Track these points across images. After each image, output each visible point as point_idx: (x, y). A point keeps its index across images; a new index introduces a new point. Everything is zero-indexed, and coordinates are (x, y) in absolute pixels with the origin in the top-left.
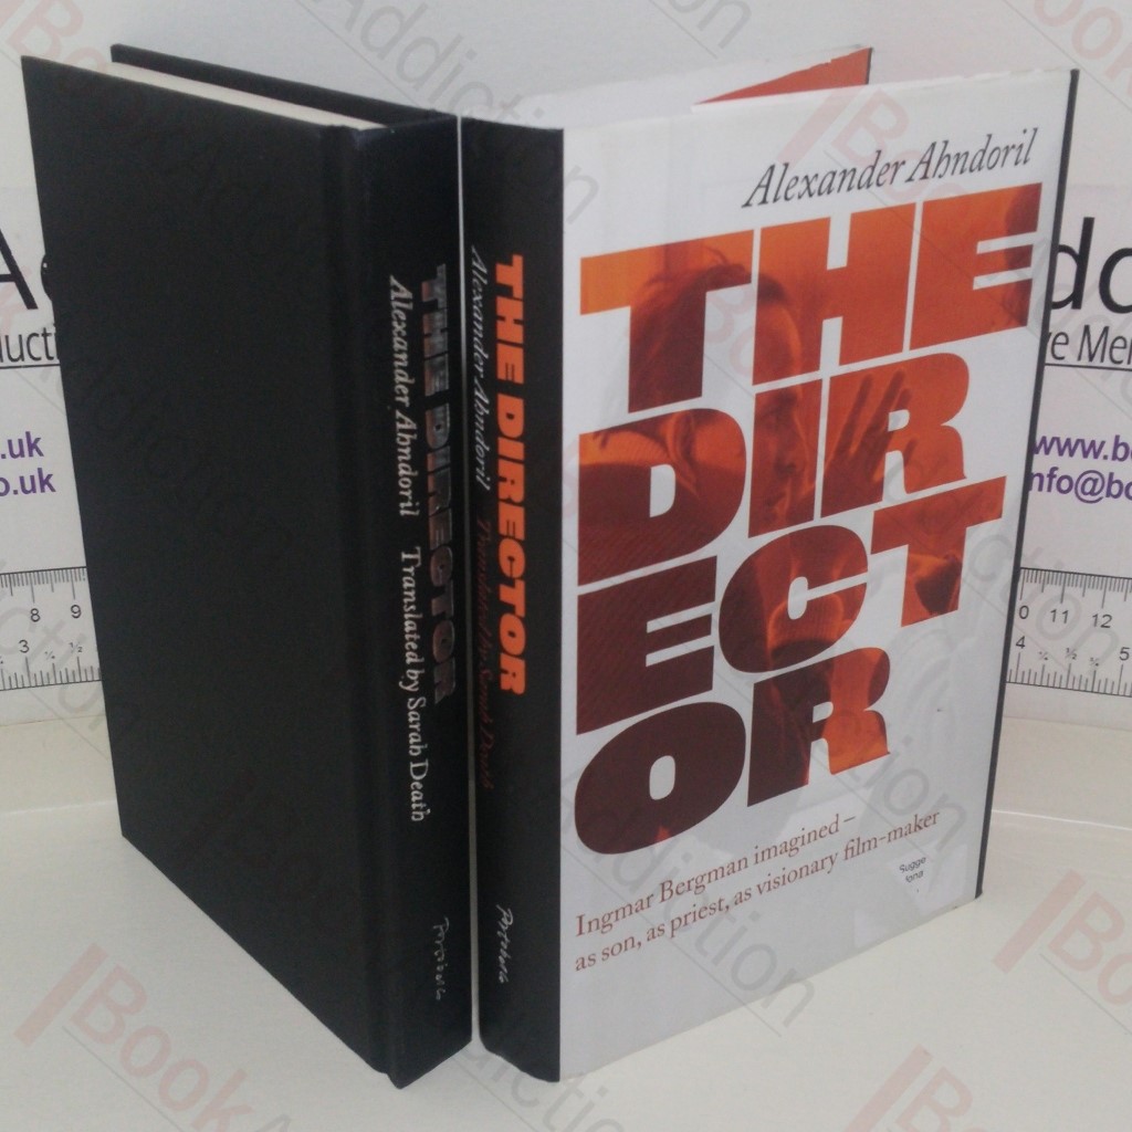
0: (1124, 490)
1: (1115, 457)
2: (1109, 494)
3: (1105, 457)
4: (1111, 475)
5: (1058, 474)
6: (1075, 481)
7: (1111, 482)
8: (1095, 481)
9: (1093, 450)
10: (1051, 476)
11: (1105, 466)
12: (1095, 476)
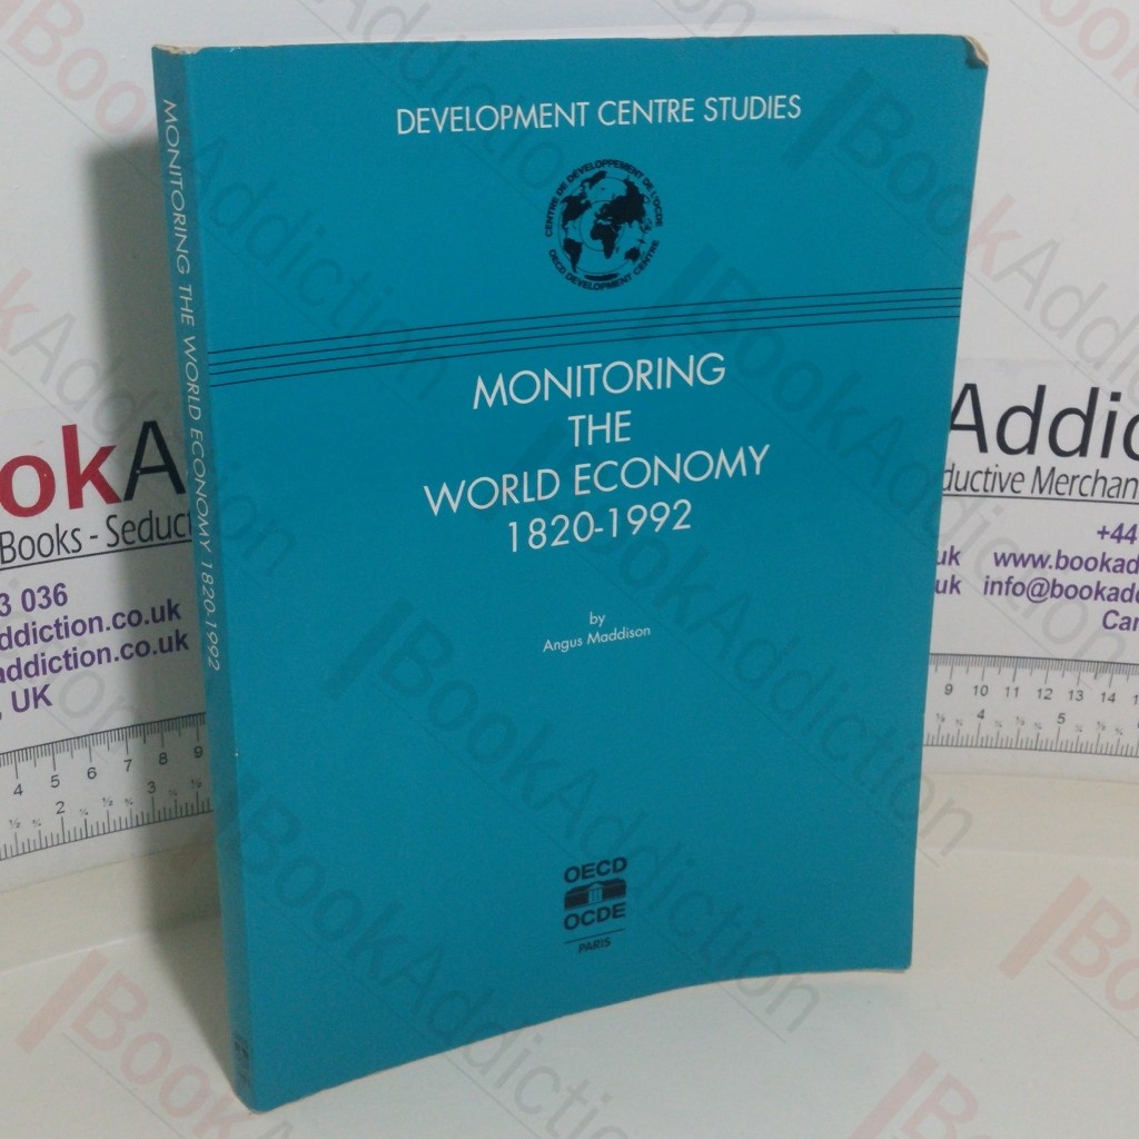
0: (1064, 591)
1: (1058, 566)
2: (1053, 595)
3: (1050, 567)
4: (1055, 580)
5: (1014, 581)
6: (1026, 586)
7: (1054, 586)
8: (1042, 586)
9: (1041, 561)
10: (1008, 583)
11: (1050, 574)
12: (1041, 581)
